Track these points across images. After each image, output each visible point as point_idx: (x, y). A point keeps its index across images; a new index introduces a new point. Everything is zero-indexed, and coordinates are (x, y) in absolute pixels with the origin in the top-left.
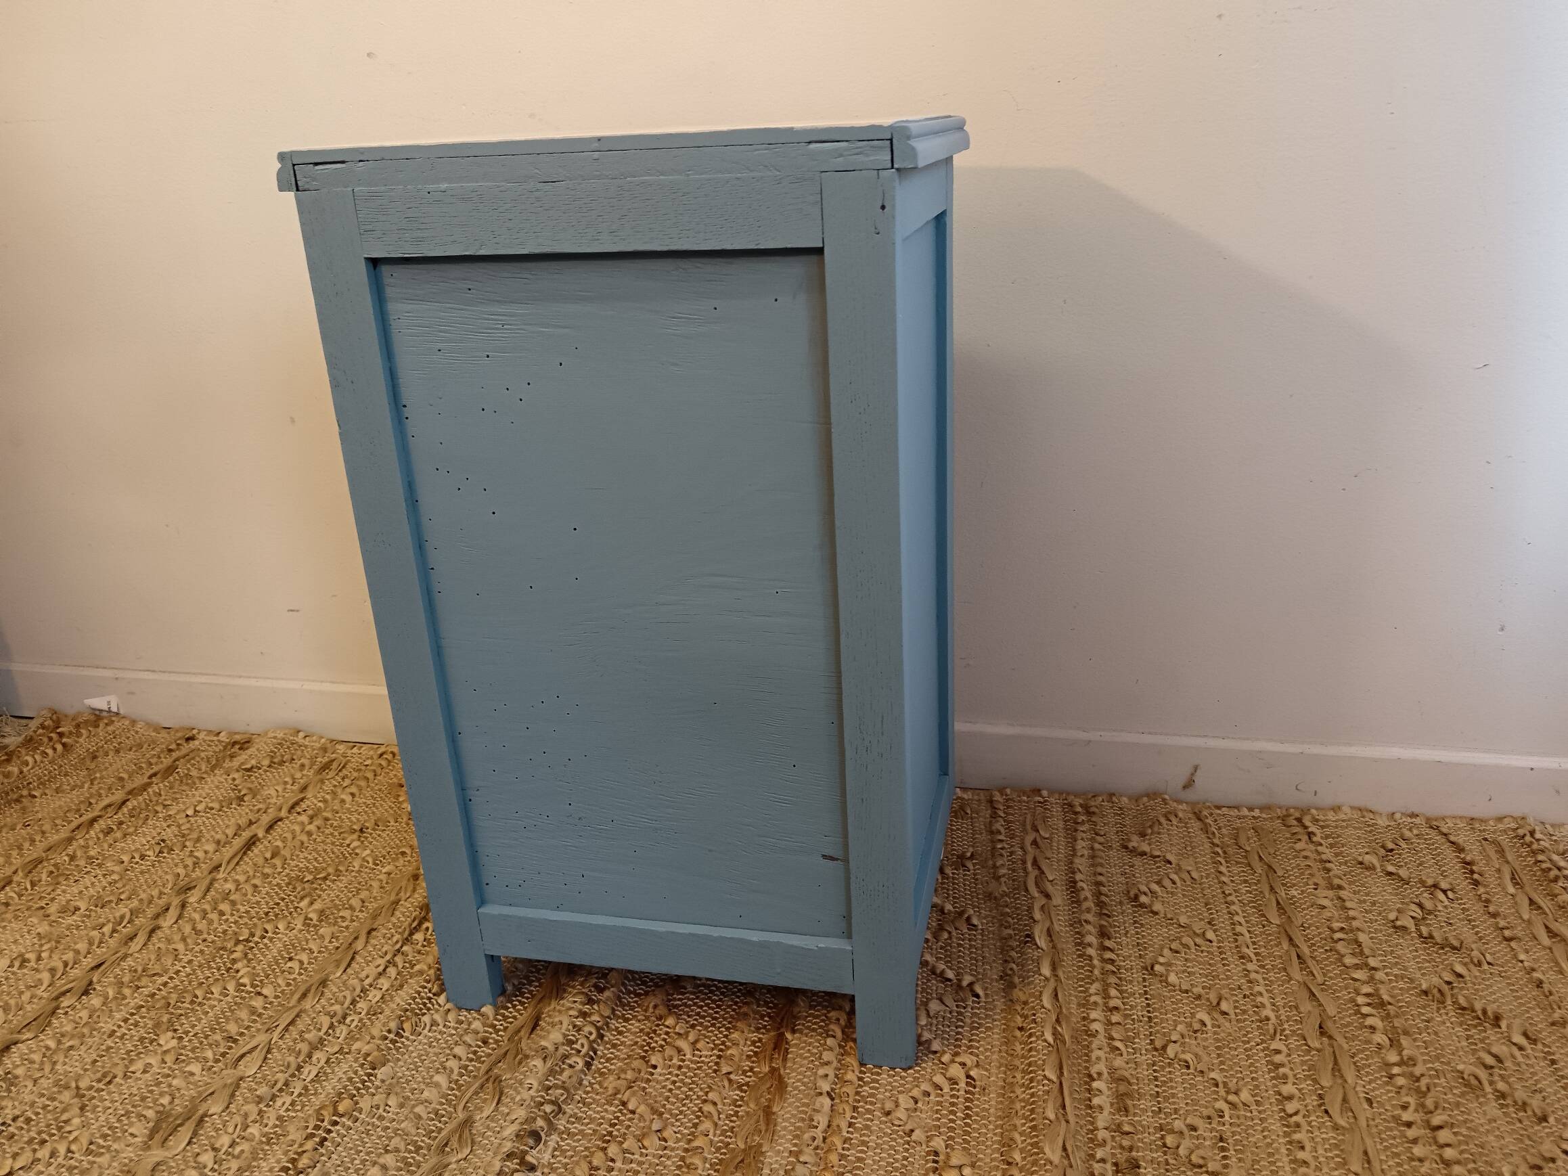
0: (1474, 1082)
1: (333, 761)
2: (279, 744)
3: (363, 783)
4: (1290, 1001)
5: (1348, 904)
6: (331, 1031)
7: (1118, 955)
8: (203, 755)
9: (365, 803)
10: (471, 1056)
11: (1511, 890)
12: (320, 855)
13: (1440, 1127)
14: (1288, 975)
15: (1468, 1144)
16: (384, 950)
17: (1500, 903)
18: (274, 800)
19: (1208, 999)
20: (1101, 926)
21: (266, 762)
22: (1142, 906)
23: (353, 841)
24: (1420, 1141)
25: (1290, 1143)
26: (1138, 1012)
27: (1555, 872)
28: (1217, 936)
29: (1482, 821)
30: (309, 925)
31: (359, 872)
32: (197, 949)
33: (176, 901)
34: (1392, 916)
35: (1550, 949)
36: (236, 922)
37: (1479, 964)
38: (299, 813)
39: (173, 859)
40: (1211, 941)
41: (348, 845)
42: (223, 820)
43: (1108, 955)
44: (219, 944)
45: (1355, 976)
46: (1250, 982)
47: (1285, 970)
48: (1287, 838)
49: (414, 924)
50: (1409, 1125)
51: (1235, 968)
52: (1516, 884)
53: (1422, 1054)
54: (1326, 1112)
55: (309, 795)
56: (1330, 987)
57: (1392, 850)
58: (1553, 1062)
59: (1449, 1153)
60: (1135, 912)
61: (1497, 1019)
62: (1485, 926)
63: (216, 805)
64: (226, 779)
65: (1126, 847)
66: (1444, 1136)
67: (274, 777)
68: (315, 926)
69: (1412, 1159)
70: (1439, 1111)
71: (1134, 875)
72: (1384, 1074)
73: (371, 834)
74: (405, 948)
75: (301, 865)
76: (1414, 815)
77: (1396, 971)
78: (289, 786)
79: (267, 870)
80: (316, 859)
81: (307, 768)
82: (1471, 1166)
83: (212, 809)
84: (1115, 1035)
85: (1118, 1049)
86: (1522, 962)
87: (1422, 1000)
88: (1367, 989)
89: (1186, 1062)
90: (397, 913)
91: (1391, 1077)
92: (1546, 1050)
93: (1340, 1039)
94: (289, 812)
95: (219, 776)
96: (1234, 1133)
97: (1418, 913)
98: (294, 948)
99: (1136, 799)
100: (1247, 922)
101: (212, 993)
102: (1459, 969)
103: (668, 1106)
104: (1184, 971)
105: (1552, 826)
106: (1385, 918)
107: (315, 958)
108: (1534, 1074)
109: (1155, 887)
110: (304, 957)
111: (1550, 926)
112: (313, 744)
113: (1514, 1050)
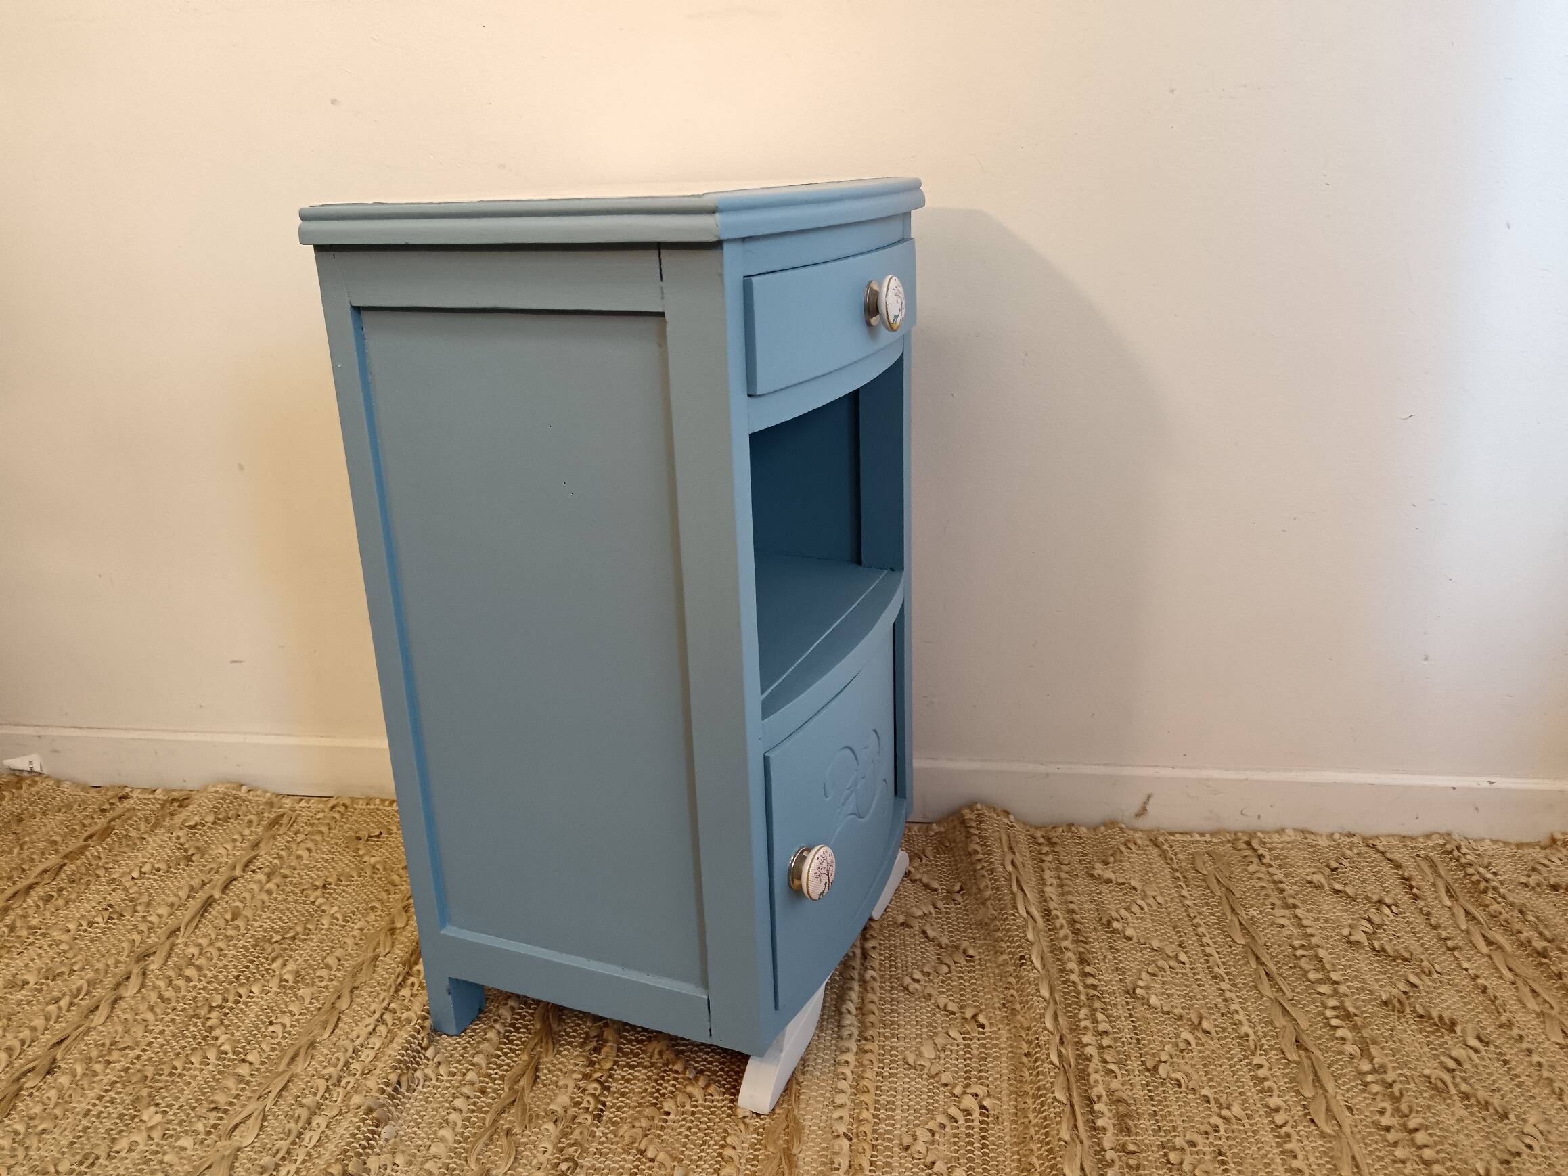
0: (1440, 1085)
1: (283, 815)
2: (222, 799)
3: (318, 838)
4: (1264, 1017)
5: (1305, 922)
6: (327, 1095)
7: (1100, 981)
8: (139, 814)
9: (323, 858)
10: (472, 1107)
11: (1448, 903)
12: (284, 914)
13: (1417, 1130)
14: (1260, 992)
15: (1443, 1144)
16: (372, 1009)
17: (1440, 916)
18: (224, 859)
19: (1189, 1020)
20: (1080, 953)
21: (210, 818)
22: (1115, 931)
23: (317, 897)
24: (1400, 1144)
25: (1283, 1152)
26: (1126, 1035)
27: (1483, 885)
28: (1189, 957)
29: (1413, 838)
30: (284, 987)
31: (329, 929)
32: (168, 1018)
33: (136, 970)
34: (1346, 932)
35: (1490, 956)
36: (204, 988)
37: (1430, 974)
38: (254, 871)
39: (124, 925)
40: (1184, 963)
41: (313, 903)
42: (172, 882)
43: (1090, 981)
44: (190, 1012)
45: (1321, 990)
46: (1225, 1000)
47: (1256, 987)
48: (1239, 861)
49: (399, 981)
50: (1388, 1129)
51: (1211, 989)
52: (1451, 896)
53: (1391, 1061)
54: (1312, 1121)
55: (262, 853)
56: (1299, 1002)
57: (1336, 869)
58: (1506, 1062)
59: (1427, 1154)
60: (1110, 938)
61: (1453, 1023)
62: (1428, 936)
63: (163, 866)
64: (169, 838)
65: (1092, 875)
66: (1421, 1137)
67: (220, 834)
68: (291, 988)
69: (1395, 1162)
70: (1414, 1115)
71: (1103, 902)
72: (1359, 1082)
73: (335, 890)
74: (392, 1005)
75: (266, 925)
76: (1350, 835)
77: (1356, 984)
78: (238, 844)
79: (230, 932)
80: (280, 918)
81: (255, 823)
82: (1449, 1164)
83: (158, 870)
84: (1108, 1059)
85: (1112, 1071)
86: (1466, 970)
87: (1383, 1010)
88: (1332, 1002)
89: (1178, 1080)
90: (379, 970)
91: (1366, 1084)
92: (1498, 1051)
93: (1317, 1052)
94: (244, 871)
95: (161, 835)
96: (1230, 1147)
97: (1369, 928)
98: (273, 1011)
99: (1095, 829)
100: (1215, 943)
101: (192, 1063)
102: (1413, 979)
103: (687, 1152)
104: (1163, 994)
105: (1475, 841)
106: (1339, 934)
107: (298, 1020)
108: (1490, 1074)
109: (1124, 913)
110: (286, 1020)
111: (1487, 935)
112: (257, 799)
113: (1471, 1053)
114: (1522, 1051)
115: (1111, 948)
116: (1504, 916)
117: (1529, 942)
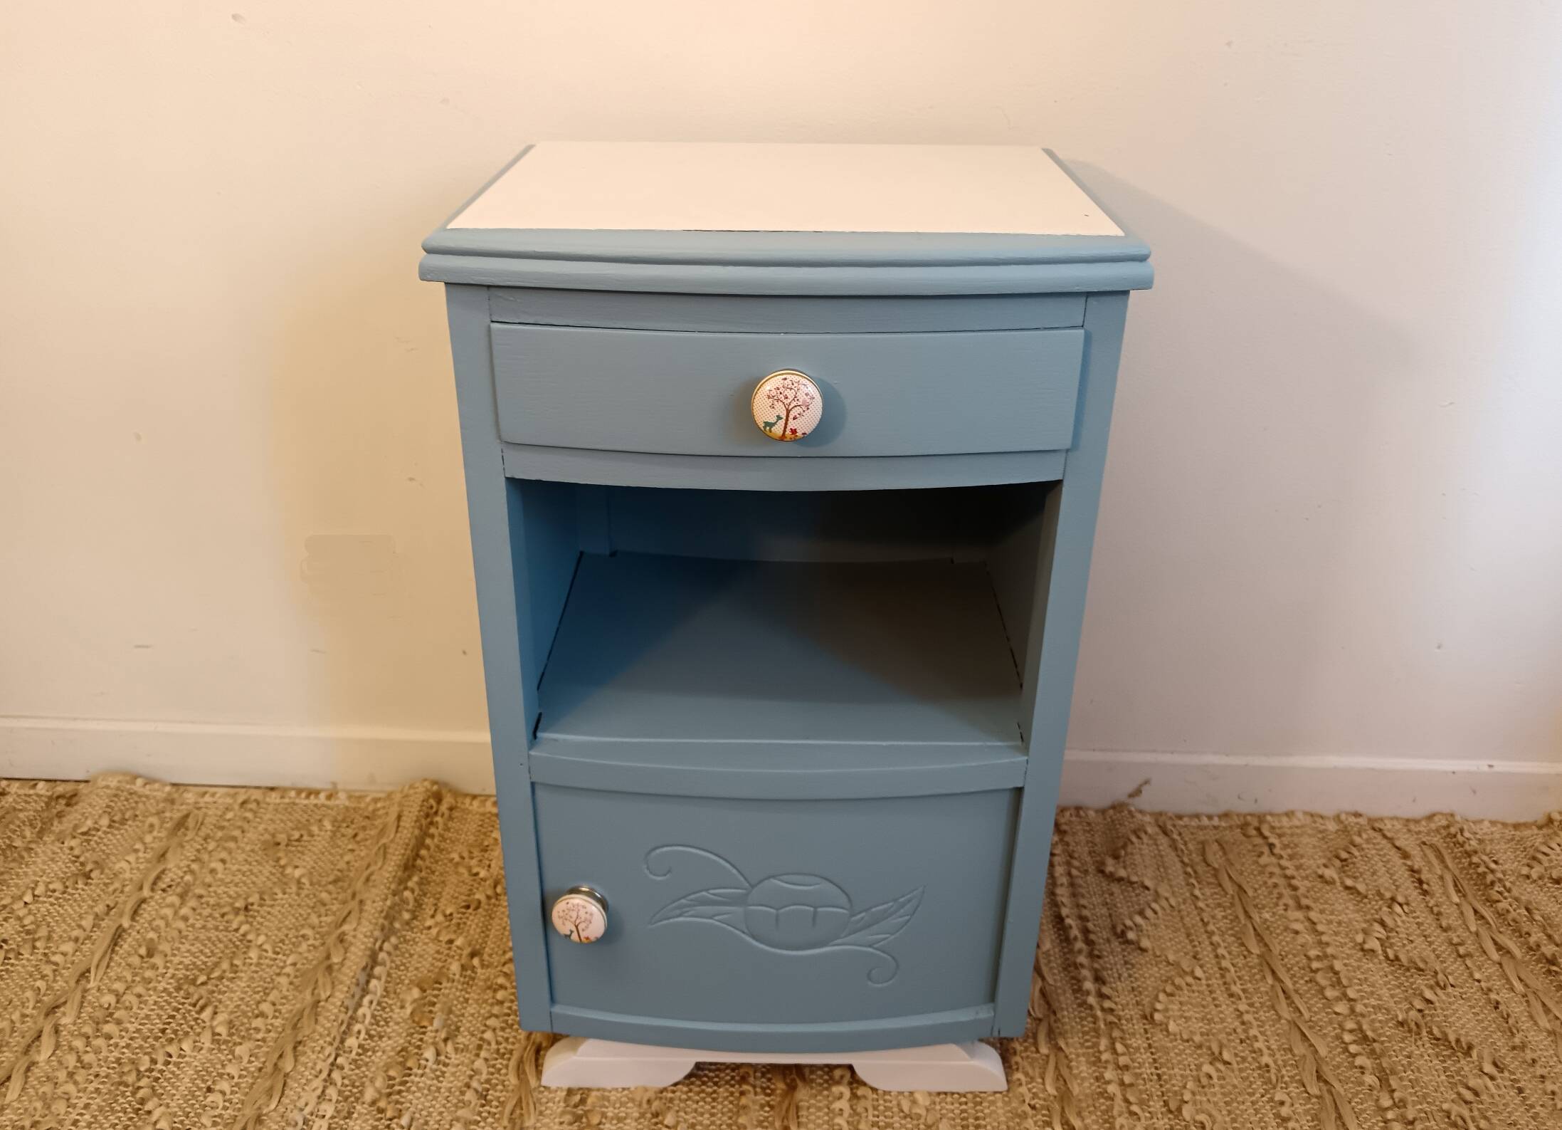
0: (1460, 1122)
1: (187, 816)
2: (116, 796)
3: (232, 845)
4: (1283, 1044)
5: (1320, 928)
7: (1116, 1003)
8: (21, 815)
9: (239, 870)
11: (1456, 899)
12: (205, 945)
14: (1277, 1014)
16: (318, 1068)
17: (1451, 919)
18: (127, 875)
19: (1210, 1048)
20: (1096, 971)
21: (105, 822)
22: (1128, 942)
23: (241, 924)
26: (1147, 1070)
27: (1490, 877)
28: (1204, 972)
29: (1417, 821)
30: (218, 1042)
31: (258, 964)
32: (91, 1088)
34: (1359, 938)
35: (1500, 964)
36: (128, 1046)
37: (1444, 988)
38: (164, 890)
39: (23, 966)
40: (1199, 979)
41: (237, 930)
42: (71, 906)
43: (1107, 1004)
44: (116, 1078)
45: (1337, 1010)
46: (1243, 1023)
47: (1273, 1007)
48: (1249, 851)
49: (344, 1028)
51: (1228, 1010)
52: (1458, 891)
53: (1410, 1094)
55: (170, 865)
56: (1316, 1023)
57: (1345, 860)
58: (1520, 1091)
60: (1123, 950)
61: (1470, 1047)
62: (1439, 938)
63: (57, 885)
64: (61, 849)
65: (1102, 872)
67: (118, 840)
68: (226, 1042)
71: (1115, 906)
72: (1380, 1118)
73: (258, 912)
74: (339, 1060)
75: (187, 961)
76: (1357, 815)
77: (1373, 1002)
78: (141, 854)
79: (149, 974)
80: (201, 951)
81: (157, 827)
83: (54, 891)
84: (1132, 1099)
85: (1136, 1114)
86: (1479, 981)
87: (1399, 1032)
88: (1350, 1025)
89: (1202, 1123)
90: (321, 1019)
92: (1513, 1077)
93: (1336, 1085)
94: (153, 890)
95: (49, 845)
97: (1382, 933)
98: (209, 1073)
99: (1103, 812)
100: (1230, 953)
102: (1429, 994)
104: (1181, 1016)
105: (1474, 822)
106: (1353, 940)
107: (237, 1085)
109: (1138, 919)
110: (225, 1085)
111: (1498, 940)
112: (155, 793)
113: (1487, 1080)
114: (1535, 1077)
115: (1126, 963)
116: (1513, 914)
117: (1538, 946)
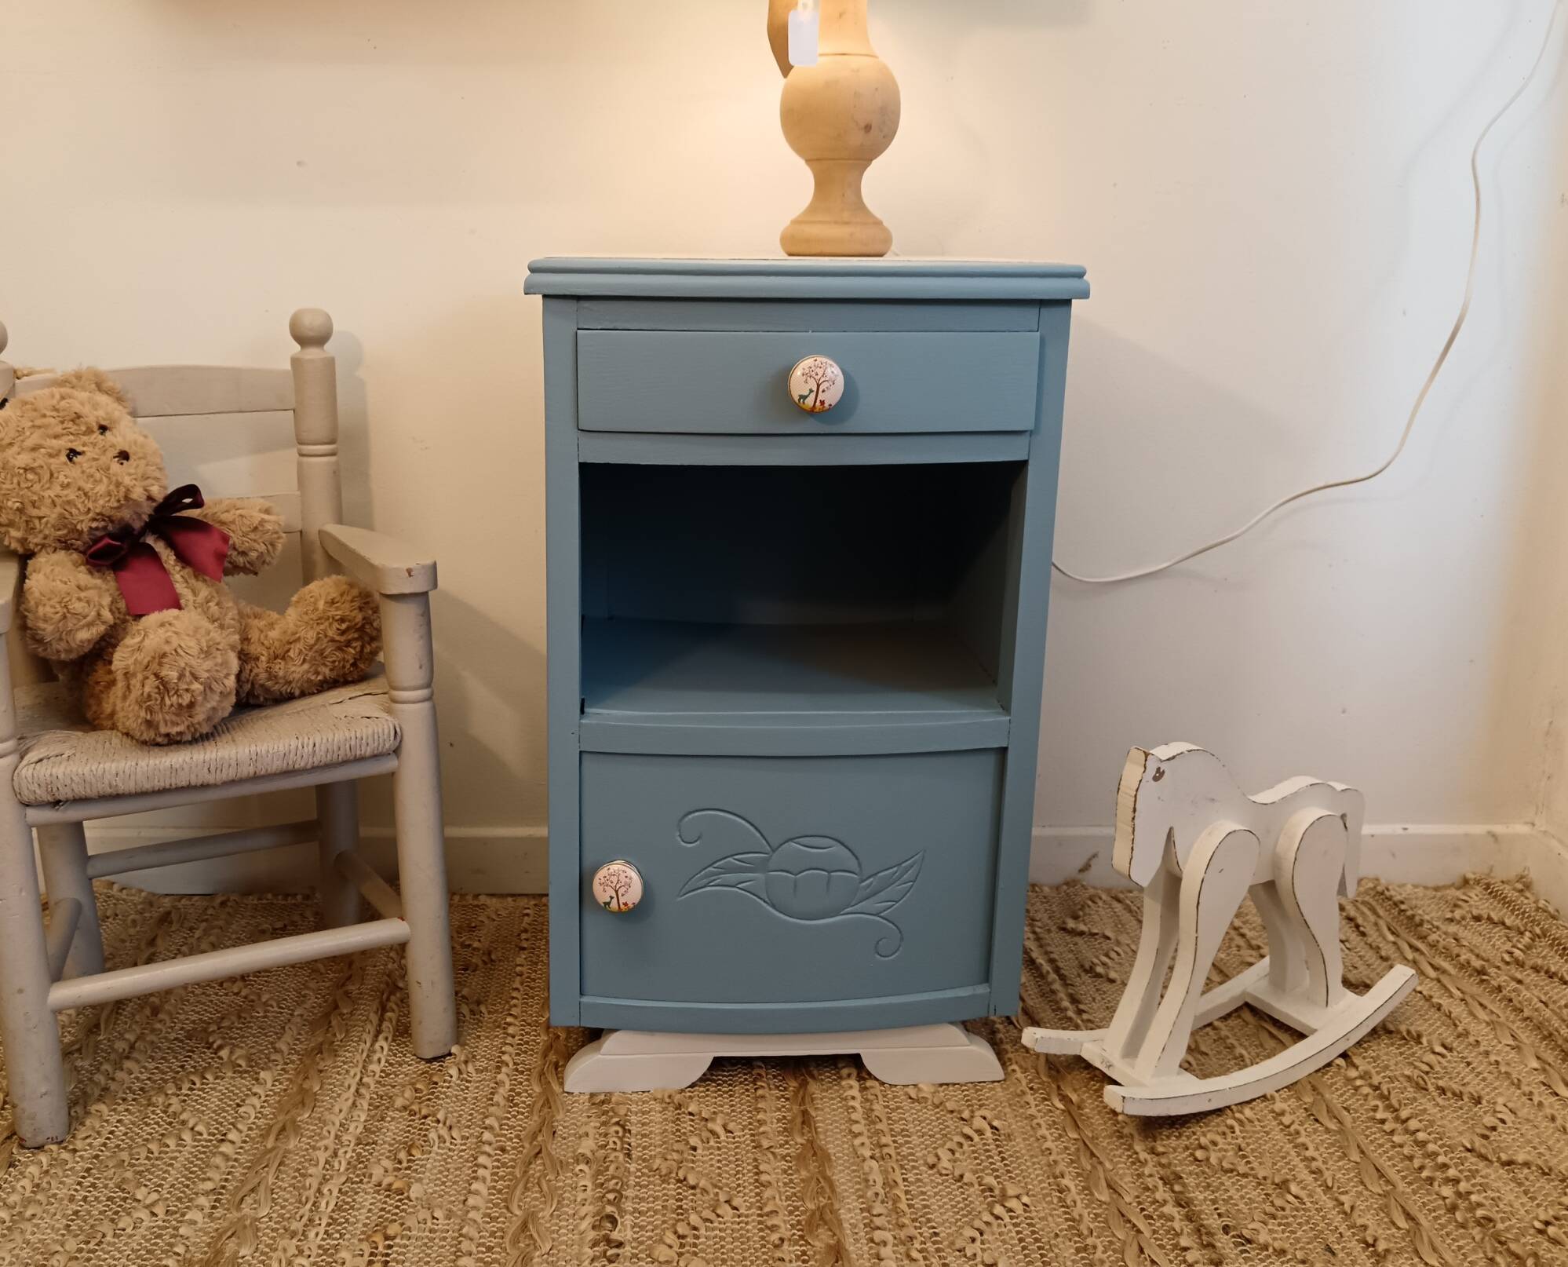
0: (1419, 1084)
1: (168, 914)
6: (327, 1165)
10: (496, 1164)
11: (1391, 938)
13: (1408, 1119)
14: (1244, 1021)
15: (1432, 1127)
16: (345, 1083)
17: (1386, 949)
20: (1071, 995)
22: (1098, 976)
24: (1396, 1132)
25: (1295, 1147)
30: (240, 1072)
31: (266, 1017)
32: (120, 1108)
35: (1439, 981)
36: (150, 1079)
44: (144, 1101)
50: (1383, 1122)
52: (1393, 933)
53: (1374, 1067)
54: (1317, 1120)
55: (160, 950)
58: (1469, 1063)
59: (1421, 1136)
60: (1094, 981)
61: (1419, 1036)
65: (1064, 929)
66: (1413, 1124)
68: (247, 1072)
69: (1394, 1147)
70: (1403, 1107)
71: (1080, 952)
72: (1350, 1087)
79: (156, 1026)
80: (206, 1010)
82: (1440, 1142)
86: (1420, 991)
91: (1356, 1089)
92: (1461, 1055)
96: (1248, 1144)
98: (236, 1094)
99: (1056, 888)
101: (167, 1146)
103: (724, 1181)
105: (1399, 886)
107: (267, 1101)
108: (1459, 1073)
109: (1104, 959)
110: (254, 1101)
111: (1433, 962)
112: (132, 898)
113: (1439, 1058)
114: (1480, 1054)
115: (1098, 990)
116: (1442, 943)
117: (1468, 963)
